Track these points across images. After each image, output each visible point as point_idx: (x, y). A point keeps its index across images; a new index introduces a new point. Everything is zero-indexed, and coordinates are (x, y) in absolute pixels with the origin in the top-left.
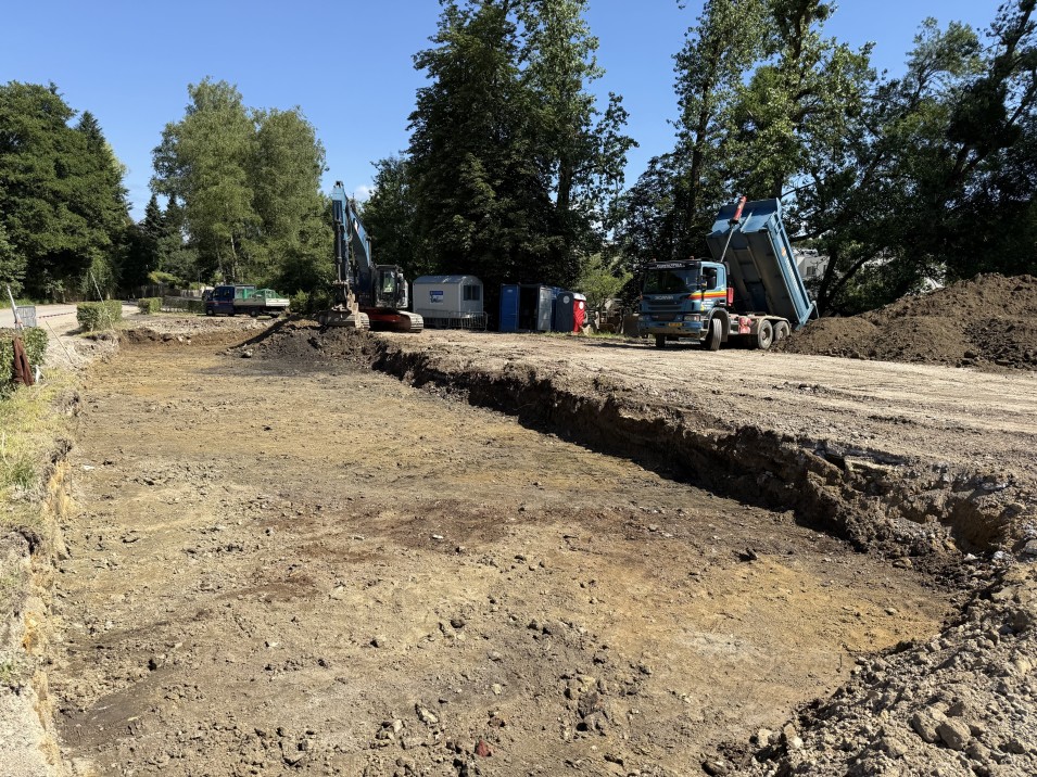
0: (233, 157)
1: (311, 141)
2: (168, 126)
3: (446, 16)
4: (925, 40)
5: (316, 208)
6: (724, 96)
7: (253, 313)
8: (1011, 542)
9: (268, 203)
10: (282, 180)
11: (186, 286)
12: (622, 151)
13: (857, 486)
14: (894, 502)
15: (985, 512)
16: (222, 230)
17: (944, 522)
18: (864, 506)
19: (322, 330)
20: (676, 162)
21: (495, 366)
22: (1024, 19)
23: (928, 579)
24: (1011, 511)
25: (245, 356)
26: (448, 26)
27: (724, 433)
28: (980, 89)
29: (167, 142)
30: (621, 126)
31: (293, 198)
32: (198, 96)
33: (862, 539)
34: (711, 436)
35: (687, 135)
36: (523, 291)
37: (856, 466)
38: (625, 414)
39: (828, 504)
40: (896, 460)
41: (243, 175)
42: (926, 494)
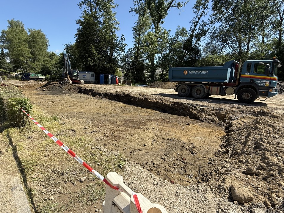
0: (24, 40)
1: (45, 38)
2: (3, 31)
3: (84, 12)
4: (178, 30)
5: (47, 55)
6: (142, 37)
7: (35, 80)
8: (228, 118)
9: (35, 53)
10: (38, 47)
11: (9, 73)
12: (124, 46)
13: (199, 111)
14: (206, 113)
15: (222, 114)
16: (22, 59)
17: (215, 116)
18: (201, 114)
19: (62, 84)
20: (133, 50)
21: (113, 92)
22: (195, 28)
23: (216, 125)
24: (227, 113)
25: (44, 90)
26: (84, 14)
27: (172, 103)
28: (188, 40)
29: (3, 35)
30: (124, 41)
31: (41, 52)
32: (11, 23)
33: (203, 120)
34: (170, 104)
35: (136, 44)
36: (105, 75)
37: (198, 108)
38: (150, 101)
39: (195, 114)
40: (205, 106)
41: (27, 45)
42: (211, 112)
